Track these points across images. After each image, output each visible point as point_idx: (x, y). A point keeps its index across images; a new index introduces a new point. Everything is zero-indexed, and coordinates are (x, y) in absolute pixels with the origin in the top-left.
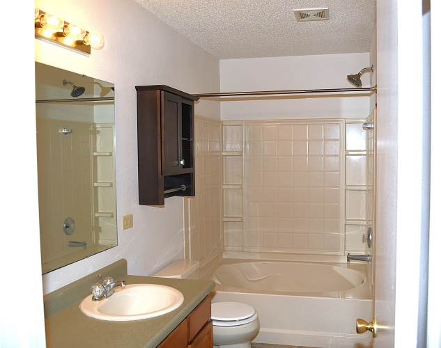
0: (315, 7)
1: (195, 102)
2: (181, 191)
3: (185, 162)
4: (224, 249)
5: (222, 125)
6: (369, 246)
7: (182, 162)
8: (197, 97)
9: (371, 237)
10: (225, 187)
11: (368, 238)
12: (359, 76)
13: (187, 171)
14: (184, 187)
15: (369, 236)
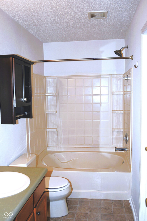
0: (100, 10)
1: (31, 65)
2: (24, 115)
3: (27, 99)
4: (47, 146)
5: (45, 79)
6: (127, 143)
7: (25, 99)
8: (33, 63)
9: (127, 138)
10: (47, 112)
11: (126, 139)
12: (120, 51)
13: (28, 104)
14: (26, 113)
15: (126, 138)
